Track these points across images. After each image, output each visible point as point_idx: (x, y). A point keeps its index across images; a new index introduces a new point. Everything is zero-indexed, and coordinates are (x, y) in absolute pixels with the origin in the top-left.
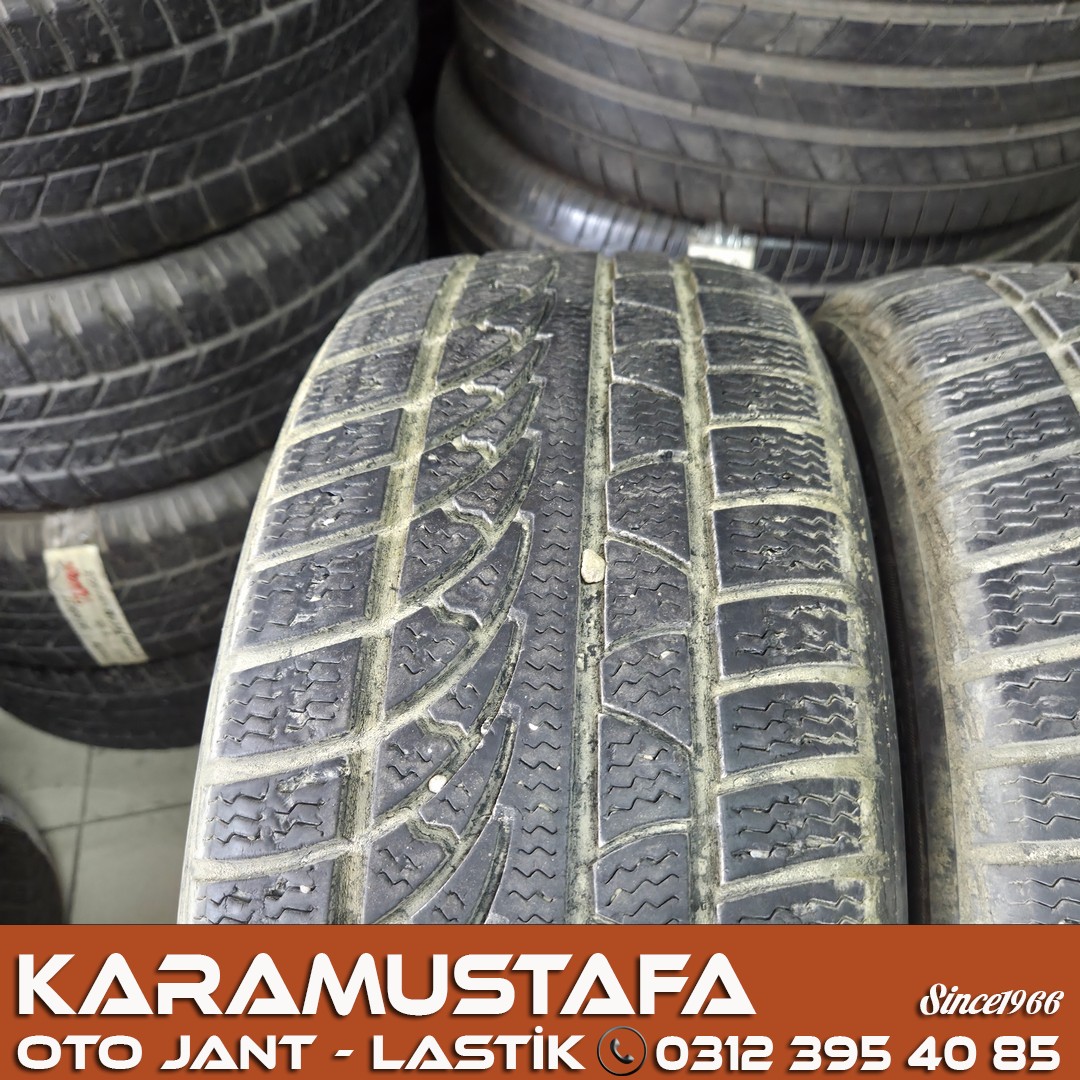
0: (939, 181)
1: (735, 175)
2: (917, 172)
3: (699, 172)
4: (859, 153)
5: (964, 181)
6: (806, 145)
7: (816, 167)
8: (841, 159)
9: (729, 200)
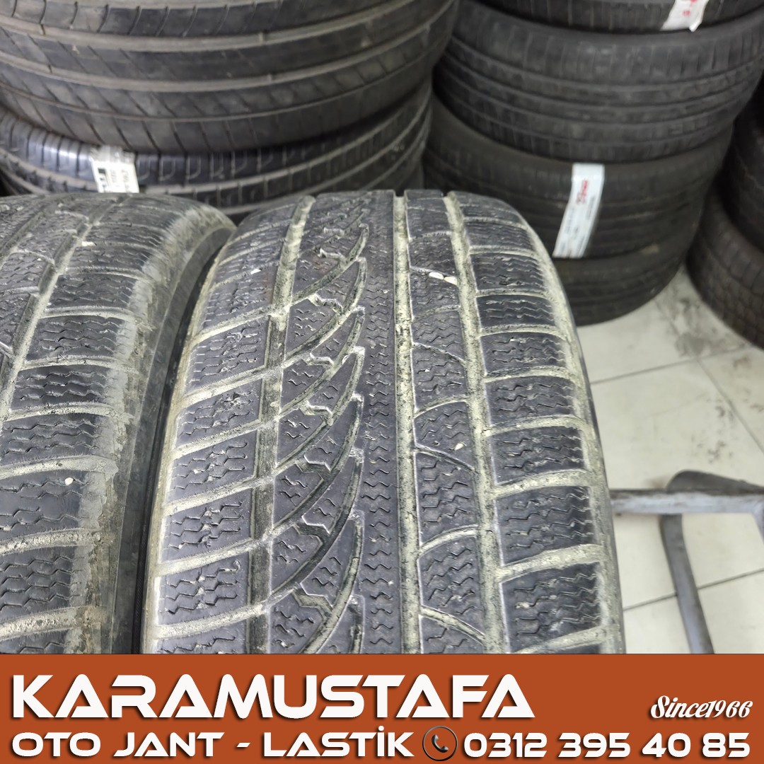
0: (228, 114)
1: (93, 114)
2: (209, 108)
3: (71, 112)
4: (162, 97)
5: (247, 113)
6: (126, 92)
7: (138, 107)
8: (152, 102)
9: (97, 130)
